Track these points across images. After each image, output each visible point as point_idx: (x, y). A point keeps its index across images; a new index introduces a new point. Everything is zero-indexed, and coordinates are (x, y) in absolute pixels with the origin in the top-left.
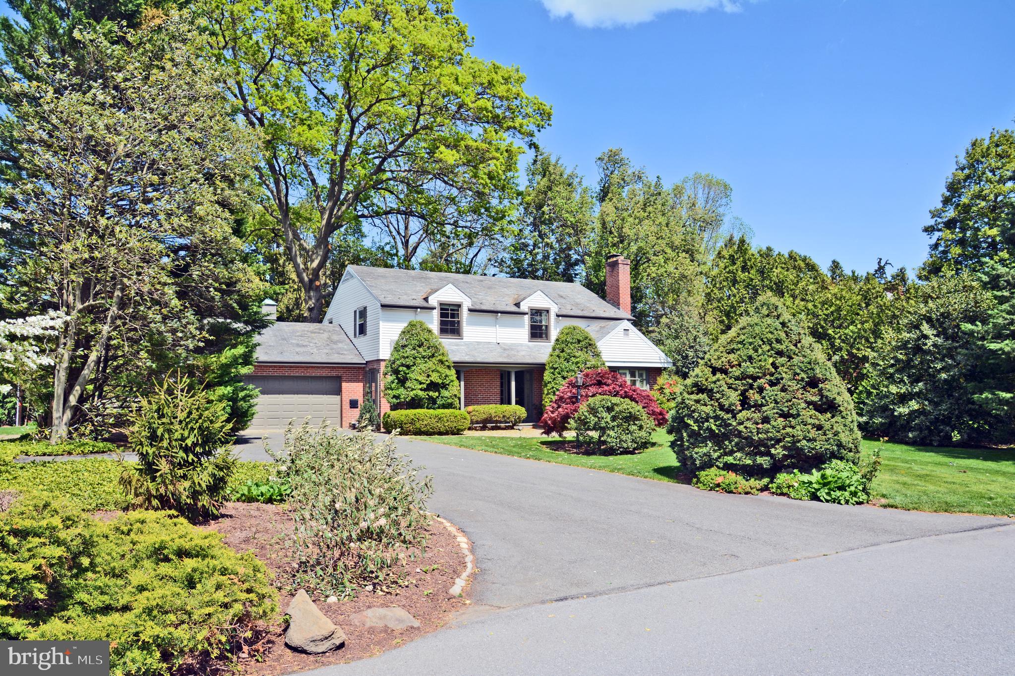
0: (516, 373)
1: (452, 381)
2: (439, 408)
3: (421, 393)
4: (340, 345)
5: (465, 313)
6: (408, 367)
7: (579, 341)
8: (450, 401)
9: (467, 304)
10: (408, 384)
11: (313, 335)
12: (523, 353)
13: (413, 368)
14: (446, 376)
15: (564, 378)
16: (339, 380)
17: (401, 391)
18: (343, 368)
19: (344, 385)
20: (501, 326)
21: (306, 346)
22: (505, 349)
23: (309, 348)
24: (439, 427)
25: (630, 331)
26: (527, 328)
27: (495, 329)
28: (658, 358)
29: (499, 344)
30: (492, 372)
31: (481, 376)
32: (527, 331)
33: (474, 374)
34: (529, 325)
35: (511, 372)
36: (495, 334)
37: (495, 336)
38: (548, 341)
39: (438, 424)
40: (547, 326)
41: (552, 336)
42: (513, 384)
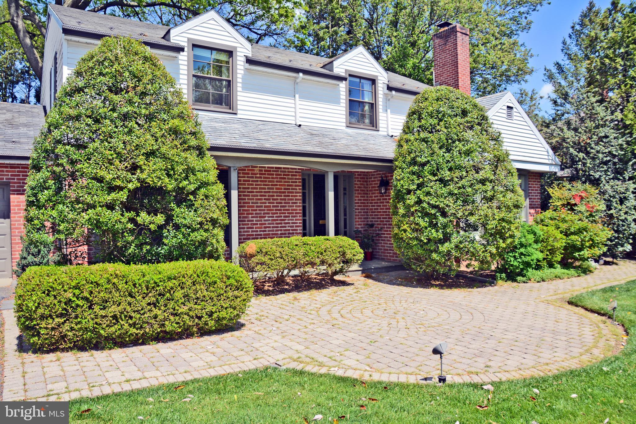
2: (170, 258)
5: (240, 67)
7: (464, 113)
9: (243, 50)
15: (444, 182)
16: (5, 189)
18: (12, 166)
19: (14, 198)
20: (305, 97)
22: (312, 134)
24: (161, 317)
25: (514, 110)
26: (344, 105)
27: (293, 101)
28: (546, 157)
29: (300, 126)
30: (289, 175)
31: (269, 182)
32: (344, 109)
33: (256, 177)
34: (346, 100)
35: (327, 172)
36: (293, 110)
37: (293, 114)
38: (374, 128)
39: (156, 311)
40: (372, 104)
41: (380, 122)
42: (331, 196)
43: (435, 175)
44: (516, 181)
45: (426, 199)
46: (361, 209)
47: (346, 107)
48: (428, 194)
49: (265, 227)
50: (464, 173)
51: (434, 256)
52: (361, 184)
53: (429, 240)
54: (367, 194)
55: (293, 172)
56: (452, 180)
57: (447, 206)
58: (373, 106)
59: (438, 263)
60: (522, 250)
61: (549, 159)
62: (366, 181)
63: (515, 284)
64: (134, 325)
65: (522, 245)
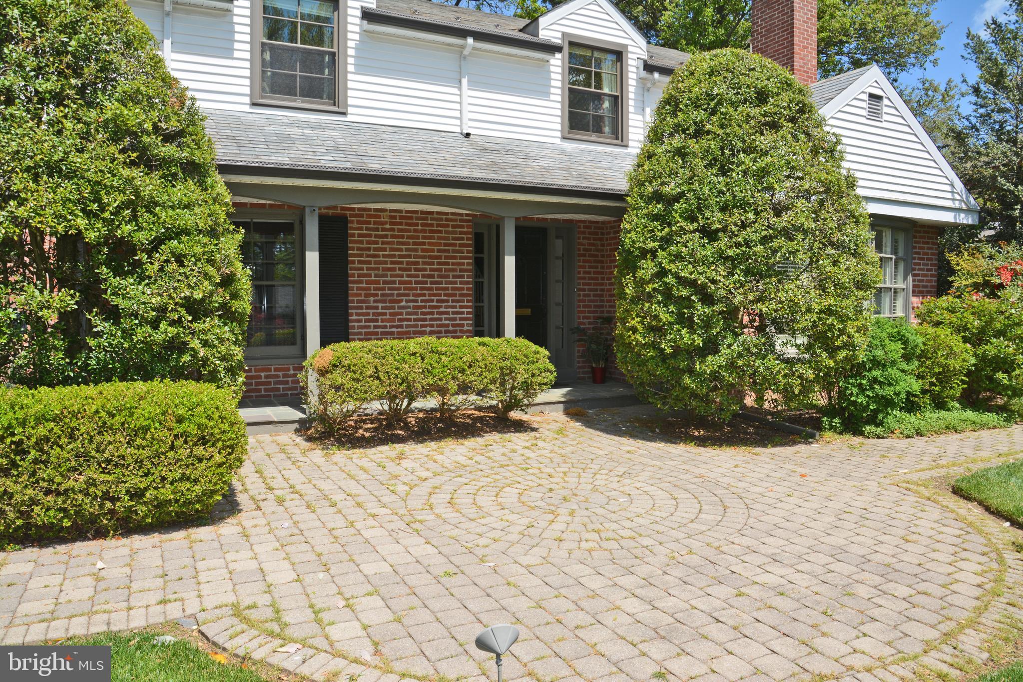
5: (352, 26)
7: (762, 97)
15: (710, 235)
20: (476, 82)
22: (485, 150)
25: (886, 101)
26: (559, 98)
27: (456, 91)
28: (949, 196)
29: (468, 135)
30: (448, 226)
31: (409, 237)
32: (559, 106)
33: (383, 230)
34: (562, 89)
35: (503, 218)
36: (457, 106)
37: (457, 114)
38: (619, 142)
40: (616, 97)
41: (631, 130)
42: (510, 263)
43: (693, 219)
44: (866, 233)
45: (673, 267)
46: (590, 290)
47: (562, 103)
48: (678, 257)
49: (400, 320)
50: (751, 216)
51: (687, 380)
52: (590, 244)
53: (677, 350)
54: (602, 262)
55: (456, 220)
56: (724, 230)
57: (714, 282)
58: (617, 102)
59: (694, 395)
60: (876, 373)
61: (954, 200)
62: (601, 239)
63: (858, 440)
65: (877, 363)
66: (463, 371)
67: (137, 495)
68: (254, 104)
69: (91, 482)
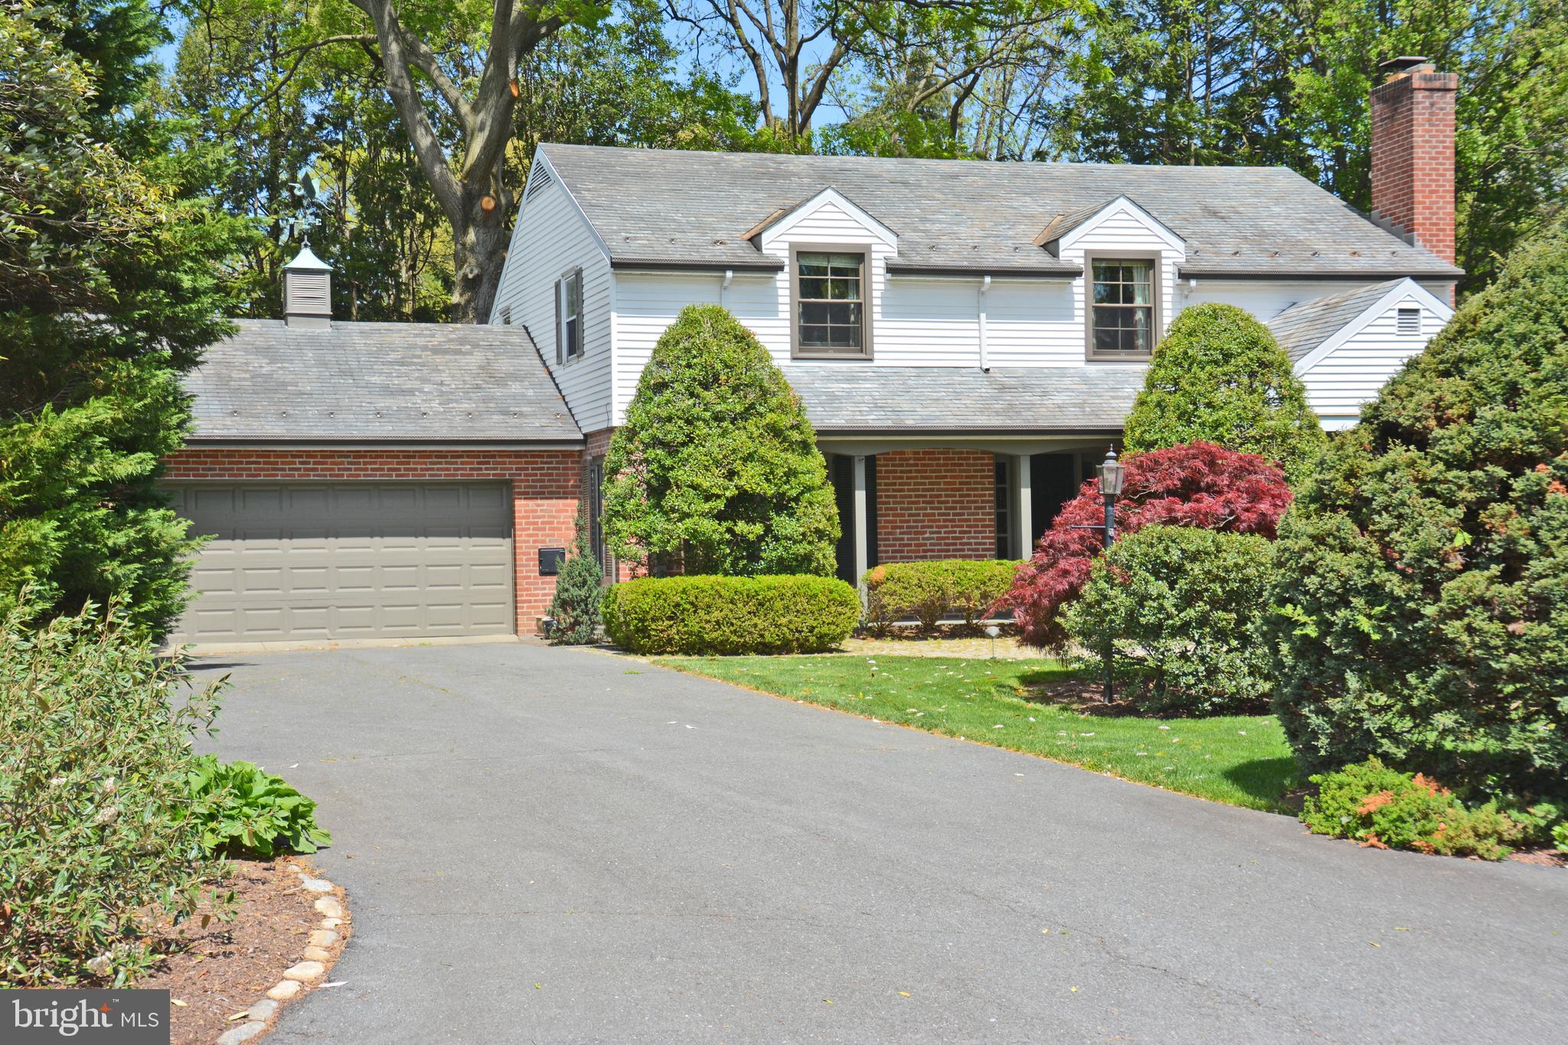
0: (1034, 459)
1: (809, 489)
2: (768, 571)
3: (708, 526)
4: (515, 388)
5: (877, 278)
6: (671, 449)
7: (1228, 355)
8: (802, 549)
9: (883, 248)
10: (671, 499)
11: (438, 359)
12: (1059, 399)
13: (686, 451)
14: (791, 473)
16: (505, 490)
17: (658, 521)
18: (518, 455)
19: (520, 505)
20: (995, 315)
21: (411, 392)
22: (1003, 388)
23: (418, 399)
24: (760, 627)
25: (1423, 313)
26: (1083, 319)
27: (976, 326)
29: (987, 370)
31: (932, 471)
32: (1083, 327)
33: (908, 465)
34: (1087, 309)
35: (1019, 457)
36: (977, 341)
37: (977, 349)
39: (756, 620)
40: (1149, 309)
42: (1026, 495)
47: (1086, 323)
49: (925, 551)
58: (1151, 314)
64: (735, 632)
66: (984, 583)
67: (812, 629)
68: (794, 359)
69: (790, 622)
